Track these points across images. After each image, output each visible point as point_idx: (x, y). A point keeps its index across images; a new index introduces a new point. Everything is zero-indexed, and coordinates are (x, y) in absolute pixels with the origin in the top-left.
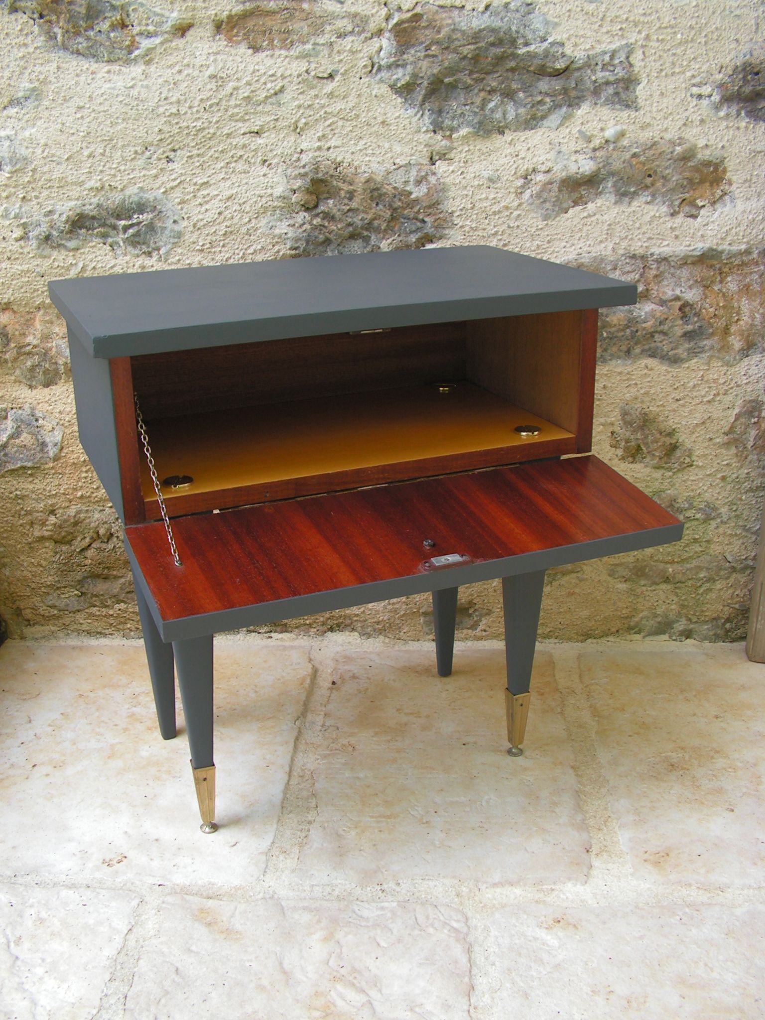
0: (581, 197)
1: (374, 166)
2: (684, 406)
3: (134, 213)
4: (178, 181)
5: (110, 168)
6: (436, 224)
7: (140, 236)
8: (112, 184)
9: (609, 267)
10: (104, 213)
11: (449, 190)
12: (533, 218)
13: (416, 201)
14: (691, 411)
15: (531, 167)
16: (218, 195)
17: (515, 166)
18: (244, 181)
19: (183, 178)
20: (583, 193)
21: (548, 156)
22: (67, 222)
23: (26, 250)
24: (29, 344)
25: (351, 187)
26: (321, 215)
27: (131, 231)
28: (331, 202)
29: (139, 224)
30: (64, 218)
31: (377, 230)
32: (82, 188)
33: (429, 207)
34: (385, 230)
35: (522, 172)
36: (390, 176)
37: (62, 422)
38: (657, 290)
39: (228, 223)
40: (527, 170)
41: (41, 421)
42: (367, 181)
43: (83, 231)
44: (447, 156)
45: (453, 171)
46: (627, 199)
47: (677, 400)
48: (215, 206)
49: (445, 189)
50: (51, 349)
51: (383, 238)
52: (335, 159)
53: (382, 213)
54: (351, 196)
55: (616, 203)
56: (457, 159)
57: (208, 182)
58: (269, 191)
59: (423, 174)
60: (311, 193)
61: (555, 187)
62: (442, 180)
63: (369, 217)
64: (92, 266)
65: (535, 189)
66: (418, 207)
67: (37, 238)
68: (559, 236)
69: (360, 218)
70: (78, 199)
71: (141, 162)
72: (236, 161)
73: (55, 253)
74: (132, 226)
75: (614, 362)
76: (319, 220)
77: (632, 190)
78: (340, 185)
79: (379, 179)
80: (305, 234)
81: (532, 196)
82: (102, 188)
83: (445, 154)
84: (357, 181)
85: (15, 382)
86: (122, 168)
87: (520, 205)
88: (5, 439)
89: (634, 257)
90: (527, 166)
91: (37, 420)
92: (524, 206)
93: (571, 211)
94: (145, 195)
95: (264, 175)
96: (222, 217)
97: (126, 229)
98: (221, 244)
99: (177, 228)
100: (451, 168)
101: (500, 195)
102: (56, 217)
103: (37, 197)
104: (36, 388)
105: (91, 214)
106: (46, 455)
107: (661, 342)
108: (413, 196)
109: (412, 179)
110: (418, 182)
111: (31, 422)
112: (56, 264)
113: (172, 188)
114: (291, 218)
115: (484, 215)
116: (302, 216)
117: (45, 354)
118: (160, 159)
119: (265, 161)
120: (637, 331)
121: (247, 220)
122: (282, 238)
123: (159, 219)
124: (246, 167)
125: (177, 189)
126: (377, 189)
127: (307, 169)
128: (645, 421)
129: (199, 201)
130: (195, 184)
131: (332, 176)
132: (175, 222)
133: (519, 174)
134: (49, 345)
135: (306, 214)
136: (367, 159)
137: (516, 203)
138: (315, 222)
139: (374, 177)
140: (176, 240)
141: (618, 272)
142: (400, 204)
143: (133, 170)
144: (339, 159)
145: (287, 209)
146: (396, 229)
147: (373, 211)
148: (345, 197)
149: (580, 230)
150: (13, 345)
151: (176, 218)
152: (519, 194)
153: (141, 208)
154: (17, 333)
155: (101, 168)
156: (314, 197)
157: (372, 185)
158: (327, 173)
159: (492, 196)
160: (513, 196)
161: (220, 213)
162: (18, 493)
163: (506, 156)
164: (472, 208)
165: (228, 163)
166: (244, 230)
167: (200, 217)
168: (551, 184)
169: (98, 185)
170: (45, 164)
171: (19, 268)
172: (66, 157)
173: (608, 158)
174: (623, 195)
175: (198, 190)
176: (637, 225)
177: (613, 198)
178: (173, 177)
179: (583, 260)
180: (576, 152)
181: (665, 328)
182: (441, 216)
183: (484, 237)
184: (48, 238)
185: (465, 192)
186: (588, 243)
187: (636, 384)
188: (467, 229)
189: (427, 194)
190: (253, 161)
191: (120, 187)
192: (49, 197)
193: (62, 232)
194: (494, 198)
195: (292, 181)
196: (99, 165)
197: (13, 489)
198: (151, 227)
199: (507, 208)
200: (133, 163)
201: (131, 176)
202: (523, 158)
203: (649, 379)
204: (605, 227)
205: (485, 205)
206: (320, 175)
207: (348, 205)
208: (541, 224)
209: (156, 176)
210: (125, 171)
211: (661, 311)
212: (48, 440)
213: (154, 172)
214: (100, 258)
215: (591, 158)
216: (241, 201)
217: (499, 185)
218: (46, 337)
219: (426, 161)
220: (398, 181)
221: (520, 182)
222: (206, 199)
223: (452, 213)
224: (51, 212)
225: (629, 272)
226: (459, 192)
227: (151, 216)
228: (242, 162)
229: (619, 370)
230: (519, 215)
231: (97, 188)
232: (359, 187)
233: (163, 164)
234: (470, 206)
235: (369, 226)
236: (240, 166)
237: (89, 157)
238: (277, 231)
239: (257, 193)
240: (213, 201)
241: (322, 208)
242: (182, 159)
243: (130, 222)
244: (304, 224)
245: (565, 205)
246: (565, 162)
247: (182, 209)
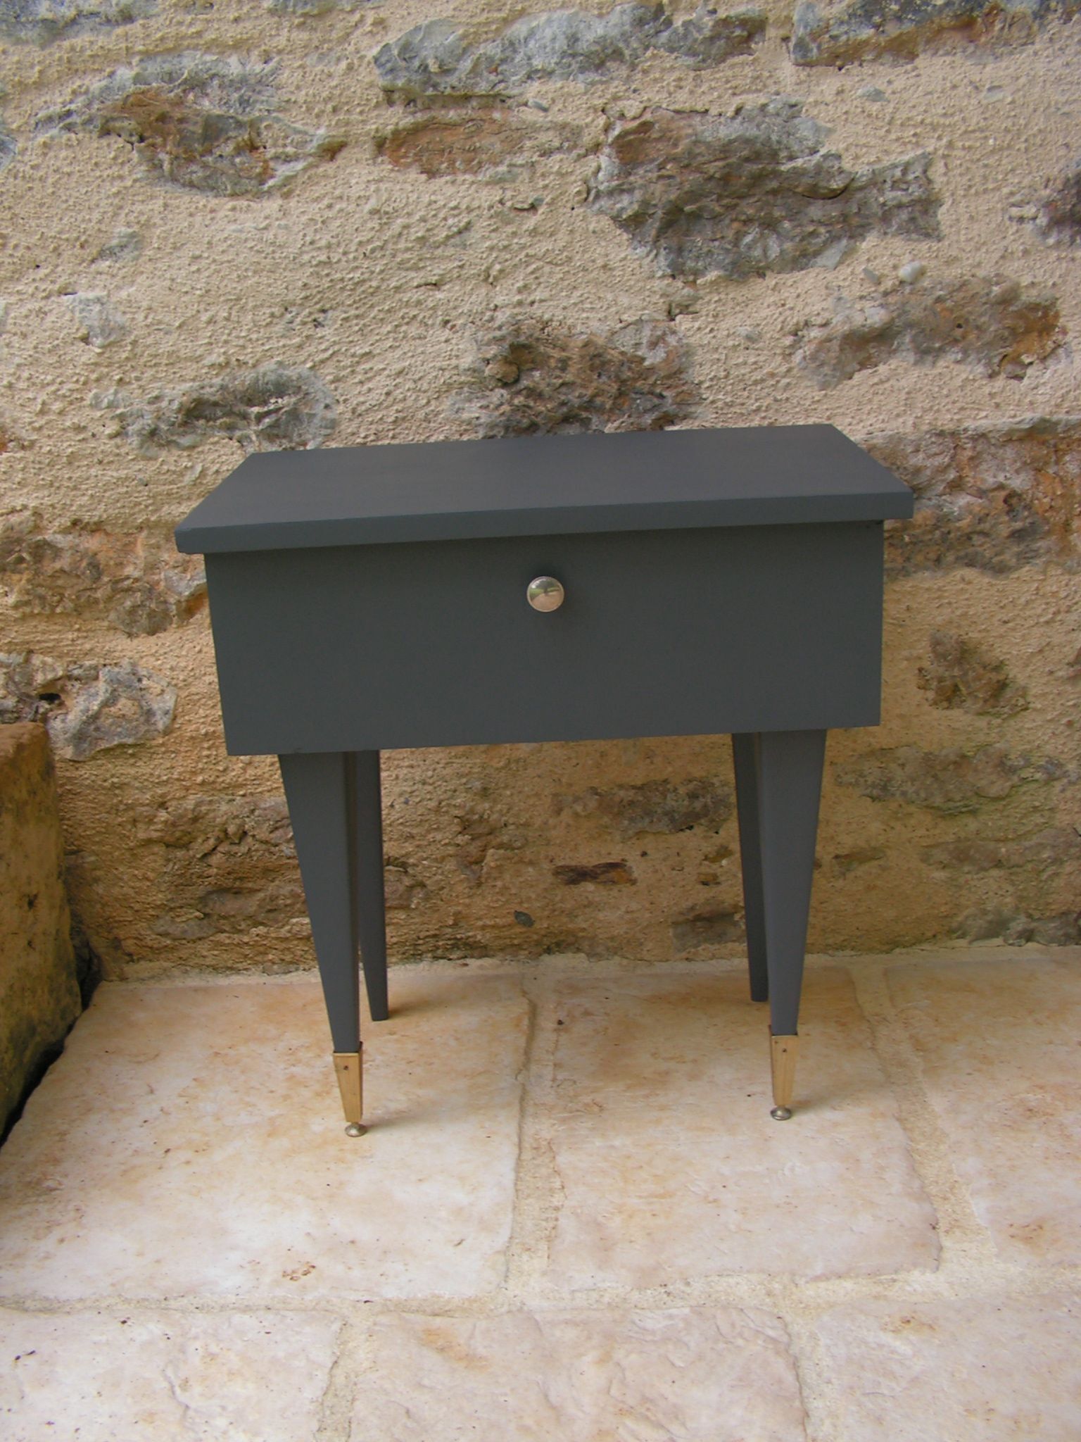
0: (869, 358)
1: (594, 325)
2: (1013, 629)
3: (271, 396)
4: (330, 352)
5: (238, 337)
6: (678, 399)
7: (278, 426)
8: (241, 358)
9: (909, 449)
10: (231, 398)
11: (694, 354)
12: (807, 387)
13: (651, 369)
14: (1024, 635)
15: (802, 319)
16: (384, 369)
17: (781, 319)
18: (420, 350)
19: (336, 348)
20: (872, 351)
21: (825, 305)
22: (179, 410)
23: (123, 451)
24: (128, 578)
25: (564, 354)
26: (524, 392)
27: (267, 421)
28: (537, 374)
29: (277, 410)
30: (175, 406)
31: (600, 410)
32: (200, 365)
33: (669, 377)
34: (611, 410)
35: (790, 327)
36: (616, 337)
37: (174, 682)
38: (974, 477)
39: (399, 407)
40: (797, 324)
41: (145, 682)
42: (586, 345)
43: (202, 422)
44: (691, 309)
45: (699, 329)
46: (930, 358)
47: (1005, 622)
48: (381, 384)
49: (688, 352)
50: (158, 583)
51: (608, 421)
52: (541, 317)
53: (606, 387)
54: (564, 365)
55: (916, 363)
56: (704, 313)
57: (370, 352)
58: (454, 362)
59: (659, 333)
60: (511, 363)
61: (835, 345)
62: (685, 341)
63: (590, 392)
64: (215, 468)
65: (808, 349)
66: (653, 378)
67: (139, 433)
68: (841, 411)
69: (577, 394)
70: (193, 380)
71: (279, 328)
72: (407, 323)
73: (163, 454)
74: (268, 414)
75: (919, 575)
76: (522, 399)
77: (937, 345)
78: (550, 351)
79: (601, 341)
80: (503, 418)
81: (804, 358)
82: (228, 364)
83: (687, 306)
84: (572, 344)
85: (109, 629)
86: (254, 336)
87: (789, 370)
88: (96, 708)
89: (941, 434)
90: (795, 319)
91: (140, 680)
92: (795, 371)
93: (857, 377)
94: (286, 372)
95: (447, 341)
96: (391, 399)
97: (260, 418)
98: (391, 434)
99: (330, 415)
100: (697, 325)
101: (762, 358)
102: (164, 404)
103: (138, 379)
104: (137, 636)
105: (213, 399)
106: (152, 728)
107: (981, 545)
108: (647, 363)
109: (644, 341)
110: (653, 345)
111: (131, 683)
112: (165, 467)
113: (322, 362)
114: (484, 397)
115: (742, 386)
116: (499, 394)
117: (150, 590)
118: (304, 324)
119: (447, 322)
120: (949, 533)
121: (425, 401)
122: (472, 424)
123: (305, 404)
124: (422, 330)
125: (329, 363)
126: (599, 355)
127: (504, 331)
128: (964, 652)
129: (359, 377)
130: (353, 356)
131: (538, 339)
132: (327, 407)
133: (787, 329)
134: (156, 578)
135: (503, 391)
136: (585, 315)
137: (783, 369)
138: (516, 402)
139: (595, 339)
140: (329, 431)
141: (921, 456)
142: (629, 374)
143: (269, 339)
144: (546, 317)
145: (478, 384)
146: (626, 407)
147: (595, 384)
148: (556, 367)
149: (870, 401)
150: (106, 579)
151: (328, 401)
152: (787, 356)
153: (280, 389)
154: (112, 563)
155: (225, 337)
156: (514, 368)
157: (592, 350)
158: (531, 336)
159: (752, 360)
160: (779, 359)
161: (388, 394)
162: (115, 780)
163: (769, 306)
164: (726, 377)
165: (396, 326)
166: (421, 415)
167: (362, 399)
168: (830, 340)
169: (222, 359)
170: (149, 334)
171: (115, 474)
172: (177, 324)
173: (904, 304)
174: (925, 353)
175: (358, 363)
176: (945, 392)
177: (912, 357)
178: (323, 347)
179: (875, 441)
180: (861, 298)
181: (985, 526)
182: (685, 388)
183: (742, 414)
184: (153, 433)
185: (716, 356)
186: (881, 417)
187: (950, 603)
188: (720, 404)
189: (665, 360)
190: (430, 322)
191: (251, 362)
192: (154, 379)
193: (173, 424)
194: (755, 363)
195: (484, 348)
196: (223, 333)
197: (108, 776)
198: (294, 414)
199: (772, 375)
200: (269, 330)
201: (267, 347)
202: (791, 309)
203: (967, 596)
204: (903, 396)
205: (743, 371)
206: (522, 339)
207: (559, 377)
208: (818, 395)
209: (300, 347)
210: (258, 340)
211: (980, 505)
212: (155, 707)
213: (297, 340)
214: (224, 458)
215: (881, 305)
216: (416, 377)
217: (761, 345)
218: (152, 567)
219: (662, 316)
220: (625, 343)
221: (788, 340)
222: (369, 375)
223: (701, 383)
224: (157, 399)
225: (936, 454)
226: (708, 356)
227: (293, 400)
228: (416, 324)
229: (927, 586)
230: (789, 384)
231: (220, 365)
232: (574, 353)
233: (309, 330)
234: (723, 374)
235: (589, 405)
236: (414, 330)
237: (209, 322)
238: (465, 416)
239: (438, 365)
240: (378, 378)
241: (525, 382)
242: (335, 322)
243: (266, 409)
244: (502, 404)
245: (849, 369)
246: (847, 312)
247: (336, 389)
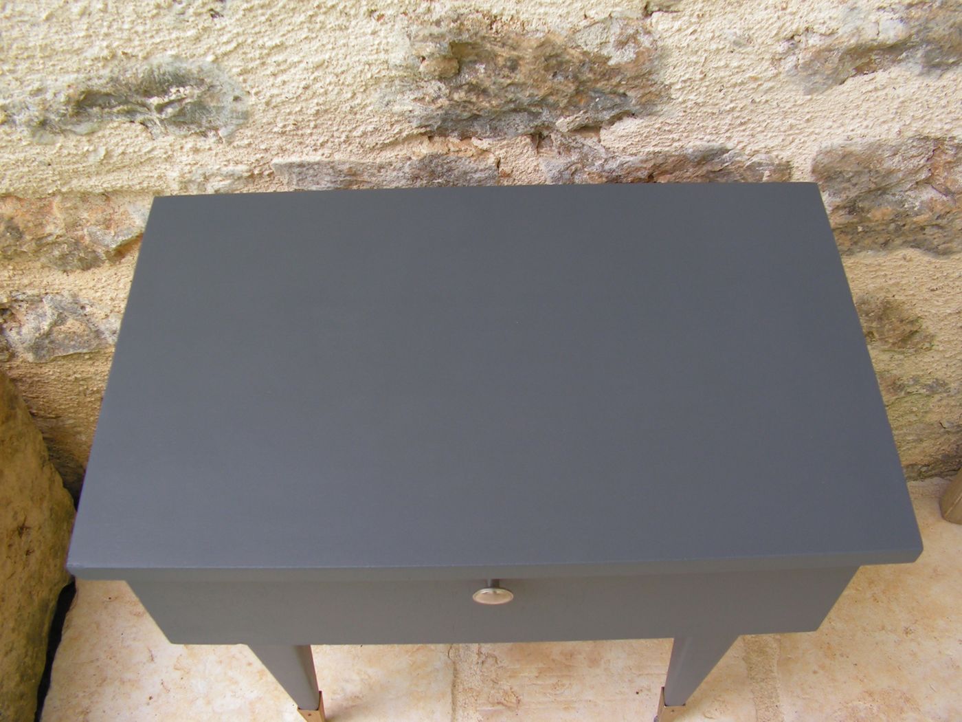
0: (868, 64)
1: (553, 21)
2: (939, 296)
3: (171, 85)
4: (234, 45)
5: (121, 29)
6: (644, 100)
7: (185, 115)
8: (129, 51)
9: (887, 154)
10: (124, 90)
11: (669, 56)
12: (791, 90)
13: (617, 70)
14: (946, 301)
15: (803, 26)
16: (300, 62)
17: (779, 24)
18: (342, 42)
19: (240, 40)
20: (873, 57)
21: (834, 13)
22: (68, 103)
23: (15, 137)
24: (50, 235)
25: (515, 53)
26: (466, 87)
27: (170, 110)
28: (481, 68)
29: (181, 100)
30: (62, 98)
31: (554, 106)
32: (82, 57)
33: (636, 78)
34: (566, 108)
35: (788, 33)
36: (578, 35)
37: (117, 309)
38: (946, 178)
39: (321, 100)
40: (797, 30)
41: (88, 309)
42: (542, 45)
43: (96, 110)
44: (672, 9)
45: (679, 30)
46: (939, 72)
47: (933, 290)
48: (296, 79)
49: (663, 54)
50: (83, 237)
51: (562, 115)
52: (489, 12)
53: (561, 87)
54: (514, 65)
55: (921, 74)
56: (688, 12)
57: (282, 44)
58: (382, 56)
59: (631, 31)
60: (450, 59)
61: (835, 57)
62: (660, 44)
63: (542, 93)
64: (120, 151)
65: (802, 57)
66: (618, 79)
67: (28, 124)
68: (825, 113)
69: (527, 94)
70: (78, 71)
71: (168, 19)
72: (325, 13)
73: (60, 140)
74: (171, 103)
75: (863, 254)
76: (463, 94)
77: (951, 61)
78: (497, 49)
79: (559, 41)
80: (440, 112)
81: (796, 66)
82: (114, 56)
83: (669, 7)
84: (525, 44)
85: (43, 267)
86: (140, 29)
87: (777, 75)
88: (46, 328)
89: (926, 138)
90: (797, 25)
91: (83, 308)
92: (781, 76)
93: (850, 83)
94: (184, 65)
95: (374, 33)
96: (310, 92)
97: (160, 108)
98: (312, 124)
99: (240, 107)
100: (677, 25)
101: (747, 62)
102: (49, 96)
103: (12, 72)
104: (72, 271)
105: (104, 90)
106: (104, 341)
107: (932, 235)
108: (611, 63)
109: (612, 39)
110: (621, 44)
111: (77, 307)
112: (65, 152)
113: (225, 54)
114: (418, 88)
115: (718, 87)
116: (436, 87)
117: (77, 243)
118: (198, 15)
119: (372, 12)
120: (904, 225)
121: (349, 95)
122: (406, 117)
123: (212, 96)
124: (342, 21)
125: (233, 55)
126: (557, 56)
127: (444, 29)
128: (886, 309)
129: (271, 69)
130: (263, 47)
131: (484, 38)
132: (236, 99)
133: (782, 35)
134: (80, 233)
135: (442, 85)
136: (542, 10)
137: (770, 74)
138: (456, 96)
139: (551, 37)
140: (241, 121)
141: (897, 158)
142: (591, 75)
143: (158, 31)
144: (494, 12)
145: (411, 78)
146: (582, 104)
147: (549, 84)
148: (504, 66)
149: (858, 107)
150: (28, 238)
151: (237, 93)
152: (776, 60)
153: (180, 80)
154: (31, 225)
155: (105, 30)
156: (455, 64)
157: (548, 51)
158: (476, 34)
159: (735, 64)
160: (766, 64)
161: (306, 88)
162: (78, 376)
163: (766, 9)
164: (702, 79)
165: (311, 16)
166: (346, 107)
167: (275, 91)
168: (830, 51)
169: (106, 53)
170: (12, 27)
171: (12, 157)
172: (44, 16)
173: (928, 21)
174: (933, 66)
175: (268, 55)
176: (943, 102)
177: (918, 69)
178: (224, 39)
179: (853, 148)
180: (879, 9)
181: (943, 222)
182: (653, 89)
183: (713, 114)
184: (44, 124)
185: (694, 59)
186: (865, 123)
187: (886, 275)
188: (690, 104)
189: (635, 61)
190: (353, 12)
191: (141, 55)
192: (30, 70)
193: (64, 115)
194: (739, 67)
195: (418, 45)
196: (102, 26)
197: (71, 372)
198: (200, 106)
199: (755, 79)
200: (156, 21)
201: (157, 40)
202: (793, 14)
203: (903, 270)
204: (896, 104)
205: (722, 74)
206: (465, 36)
207: (508, 77)
208: (801, 98)
209: (198, 39)
210: (145, 32)
211: (943, 204)
212: (102, 328)
213: (191, 33)
214: (129, 141)
215: (902, 20)
216: (339, 70)
217: (749, 49)
218: (74, 225)
219: (639, 14)
220: (590, 42)
221: (781, 47)
222: (282, 68)
223: (670, 86)
224: (39, 91)
225: (913, 157)
226: (685, 58)
227: (197, 92)
228: (335, 14)
229: (868, 262)
230: (772, 88)
231: (105, 59)
232: (528, 54)
233: (206, 21)
234: (699, 76)
235: (542, 102)
236: (332, 21)
237: (82, 14)
238: (397, 108)
239: (364, 59)
240: (293, 71)
241: (467, 77)
242: (236, 11)
243: (166, 100)
244: (439, 97)
245: (842, 77)
246: (858, 23)
247: (245, 81)
